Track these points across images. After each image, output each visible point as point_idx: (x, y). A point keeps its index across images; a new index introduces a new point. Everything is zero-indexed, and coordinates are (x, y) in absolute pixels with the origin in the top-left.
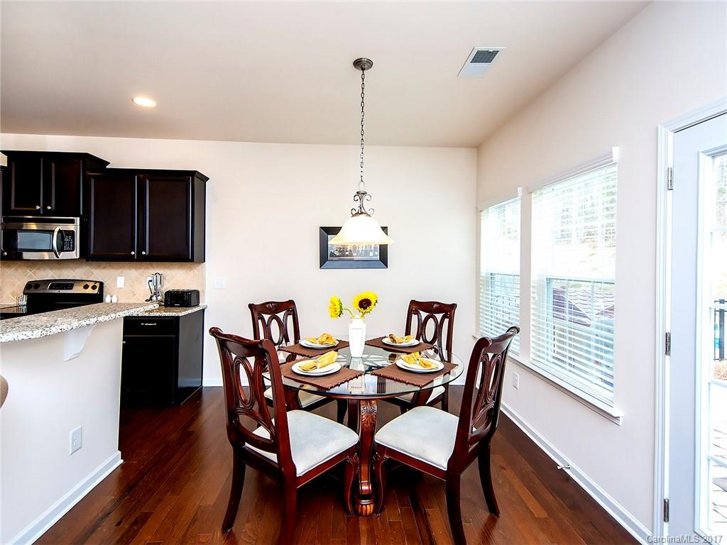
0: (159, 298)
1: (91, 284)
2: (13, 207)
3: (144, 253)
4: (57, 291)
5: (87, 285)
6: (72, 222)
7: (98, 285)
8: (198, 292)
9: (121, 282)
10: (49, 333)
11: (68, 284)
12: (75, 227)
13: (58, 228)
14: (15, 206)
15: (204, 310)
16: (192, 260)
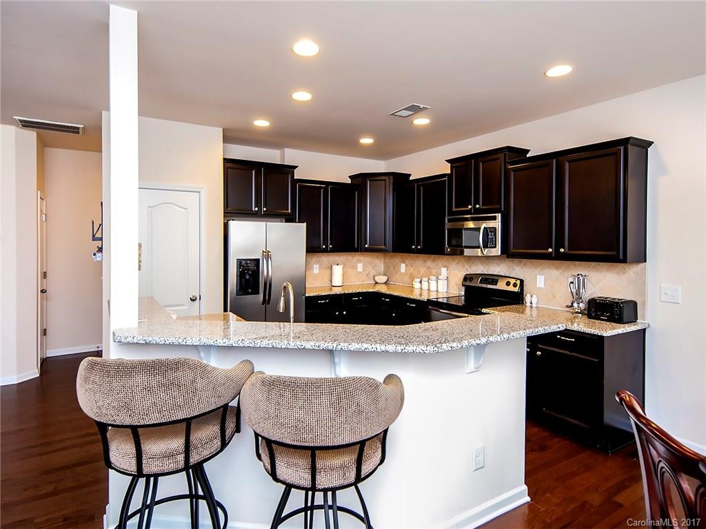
0: (581, 305)
1: (512, 281)
2: (454, 209)
3: (562, 250)
4: (484, 286)
5: (509, 282)
6: (494, 218)
7: (518, 282)
8: (634, 304)
9: (541, 281)
10: (440, 350)
11: (493, 279)
12: (497, 224)
13: (484, 225)
14: (455, 208)
15: (644, 330)
16: (624, 261)
